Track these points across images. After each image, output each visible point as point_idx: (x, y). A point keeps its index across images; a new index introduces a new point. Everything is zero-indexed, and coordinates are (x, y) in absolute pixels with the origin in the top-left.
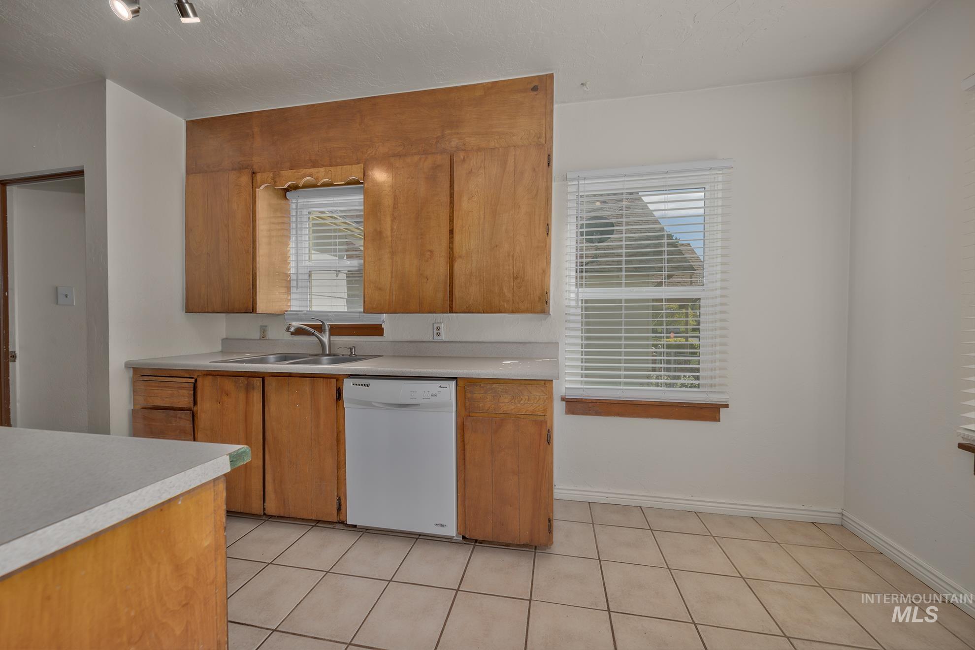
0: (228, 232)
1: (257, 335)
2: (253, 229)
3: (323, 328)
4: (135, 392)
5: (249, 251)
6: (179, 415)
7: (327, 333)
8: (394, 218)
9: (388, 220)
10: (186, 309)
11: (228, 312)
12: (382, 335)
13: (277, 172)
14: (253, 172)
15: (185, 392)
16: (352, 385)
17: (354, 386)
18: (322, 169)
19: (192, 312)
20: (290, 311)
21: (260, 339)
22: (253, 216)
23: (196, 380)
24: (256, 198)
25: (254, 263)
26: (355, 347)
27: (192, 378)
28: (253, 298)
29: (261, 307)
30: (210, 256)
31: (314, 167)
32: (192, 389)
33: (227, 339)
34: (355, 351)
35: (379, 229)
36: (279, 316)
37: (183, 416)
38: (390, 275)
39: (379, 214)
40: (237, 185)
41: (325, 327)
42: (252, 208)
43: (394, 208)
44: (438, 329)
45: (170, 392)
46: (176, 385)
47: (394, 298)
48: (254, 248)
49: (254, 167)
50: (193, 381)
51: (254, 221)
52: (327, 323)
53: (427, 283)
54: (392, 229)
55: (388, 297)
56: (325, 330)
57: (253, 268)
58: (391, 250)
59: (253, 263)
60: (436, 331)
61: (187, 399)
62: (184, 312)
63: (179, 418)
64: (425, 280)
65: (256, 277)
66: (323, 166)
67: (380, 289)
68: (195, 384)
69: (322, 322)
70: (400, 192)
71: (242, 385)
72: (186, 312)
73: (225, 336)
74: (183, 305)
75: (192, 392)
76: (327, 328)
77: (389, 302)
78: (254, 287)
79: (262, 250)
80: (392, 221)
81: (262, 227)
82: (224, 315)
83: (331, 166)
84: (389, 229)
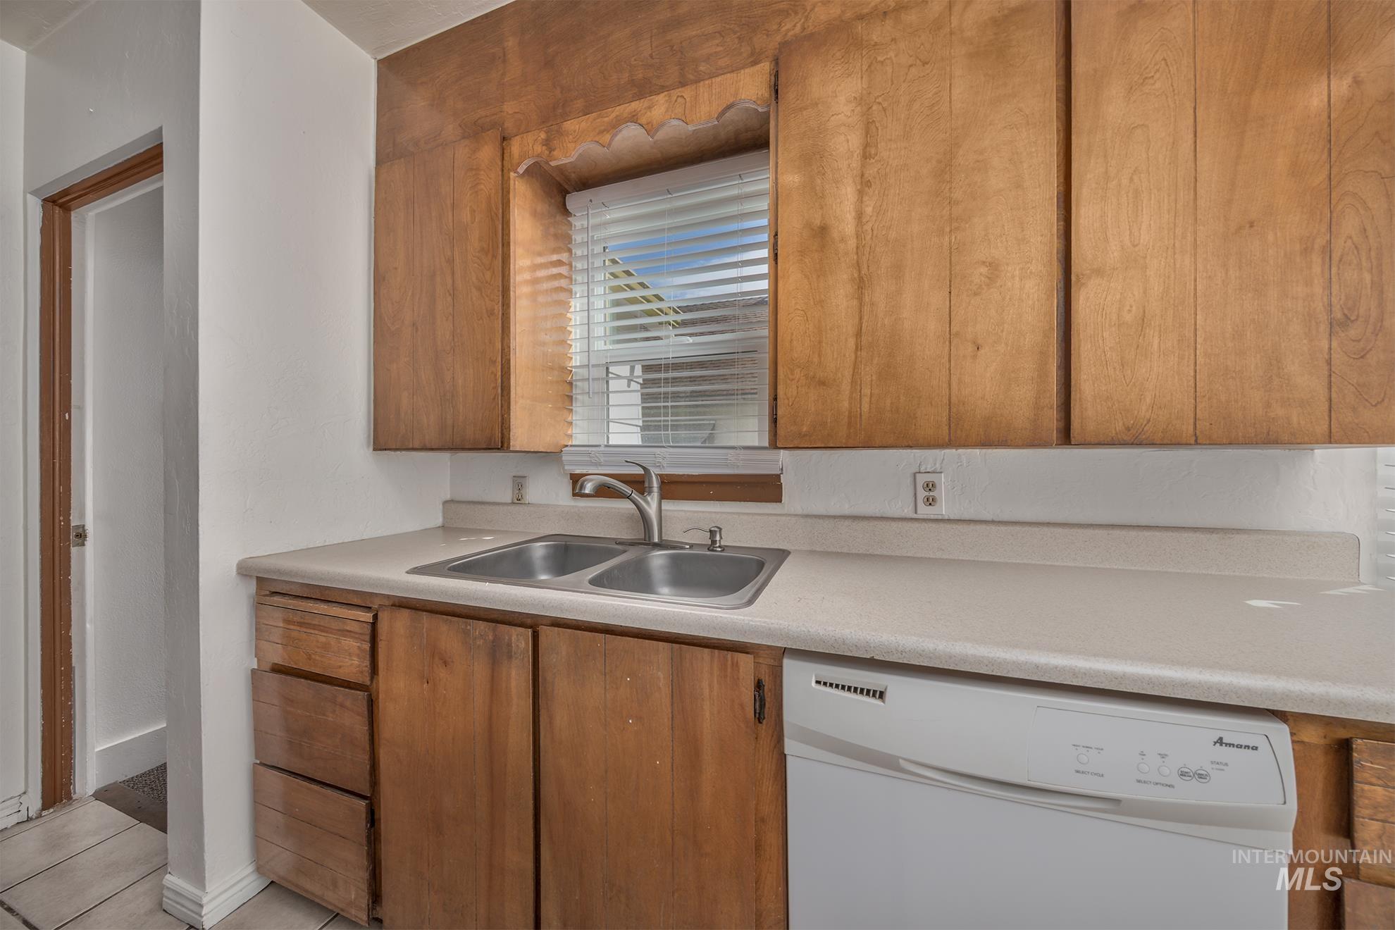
0: (453, 274)
1: (507, 496)
2: (503, 262)
3: (646, 485)
4: (259, 632)
5: (496, 311)
6: (340, 699)
7: (656, 494)
8: (864, 184)
9: (848, 192)
10: (374, 442)
11: (452, 449)
12: (778, 499)
13: (555, 127)
14: (504, 138)
15: (351, 644)
16: (813, 684)
17: (822, 688)
18: (661, 98)
19: (385, 450)
20: (571, 446)
21: (513, 503)
22: (503, 235)
23: (375, 617)
24: (508, 192)
25: (506, 338)
26: (720, 529)
27: (369, 608)
28: (503, 416)
29: (520, 436)
30: (417, 328)
31: (640, 96)
32: (368, 638)
33: (452, 501)
34: (721, 538)
35: (818, 222)
36: (551, 457)
37: (348, 703)
38: (851, 342)
39: (819, 181)
40: (472, 169)
41: (650, 481)
42: (500, 216)
43: (866, 156)
44: (930, 486)
45: (323, 639)
46: (335, 625)
47: (865, 407)
48: (506, 304)
49: (506, 125)
50: (368, 617)
51: (506, 244)
52: (654, 471)
53: (975, 357)
54: (859, 216)
55: (846, 404)
56: (651, 487)
57: (503, 349)
58: (856, 275)
59: (503, 339)
60: (922, 494)
61: (356, 661)
62: (371, 448)
63: (342, 706)
64: (970, 348)
65: (509, 368)
66: (663, 89)
67: (822, 383)
68: (374, 625)
69: (644, 468)
70: (884, 110)
71: (480, 642)
72: (374, 450)
73: (448, 497)
74: (369, 436)
75: (367, 646)
76: (655, 484)
77: (850, 417)
78: (505, 393)
79: (522, 311)
80: (861, 193)
81: (522, 262)
82: (445, 457)
83: (683, 84)
84: (850, 217)
